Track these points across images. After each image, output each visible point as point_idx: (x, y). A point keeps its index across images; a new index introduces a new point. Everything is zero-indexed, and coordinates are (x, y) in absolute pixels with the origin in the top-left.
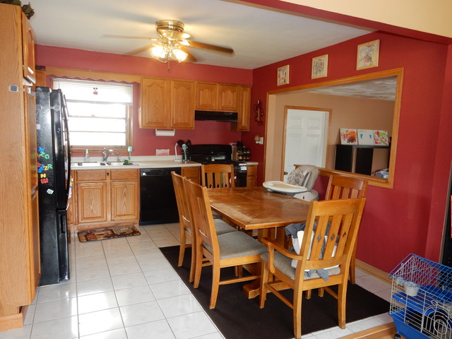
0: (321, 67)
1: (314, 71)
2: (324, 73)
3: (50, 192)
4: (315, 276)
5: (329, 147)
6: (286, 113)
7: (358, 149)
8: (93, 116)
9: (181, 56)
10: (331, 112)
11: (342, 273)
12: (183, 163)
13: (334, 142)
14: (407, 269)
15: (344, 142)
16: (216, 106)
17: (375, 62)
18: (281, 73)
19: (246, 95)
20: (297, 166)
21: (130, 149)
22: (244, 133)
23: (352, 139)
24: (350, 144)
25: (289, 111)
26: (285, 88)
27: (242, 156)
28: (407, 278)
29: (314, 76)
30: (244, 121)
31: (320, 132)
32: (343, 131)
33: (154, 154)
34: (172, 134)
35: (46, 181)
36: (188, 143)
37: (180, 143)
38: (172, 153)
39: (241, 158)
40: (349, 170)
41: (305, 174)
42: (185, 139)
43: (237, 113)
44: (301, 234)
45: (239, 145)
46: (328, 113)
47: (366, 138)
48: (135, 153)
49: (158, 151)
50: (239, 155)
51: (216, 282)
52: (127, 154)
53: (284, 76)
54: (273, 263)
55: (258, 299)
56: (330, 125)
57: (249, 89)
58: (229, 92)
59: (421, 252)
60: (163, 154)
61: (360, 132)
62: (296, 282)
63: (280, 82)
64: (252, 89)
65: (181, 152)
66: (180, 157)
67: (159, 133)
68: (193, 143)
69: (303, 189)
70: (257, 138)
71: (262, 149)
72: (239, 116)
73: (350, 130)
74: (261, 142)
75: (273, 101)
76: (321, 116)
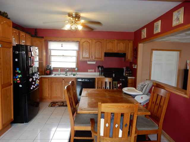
1: (155, 30)
3: (21, 86)
8: (63, 56)
12: (100, 76)
16: (115, 50)
19: (131, 44)
21: (76, 69)
25: (154, 51)
26: (144, 40)
27: (127, 74)
30: (129, 57)
31: (174, 62)
33: (87, 71)
34: (94, 63)
35: (19, 82)
36: (102, 67)
37: (99, 67)
38: (95, 71)
39: (127, 75)
43: (126, 53)
46: (179, 52)
49: (89, 70)
52: (75, 71)
53: (144, 34)
57: (132, 42)
58: (122, 44)
60: (91, 72)
63: (142, 37)
64: (134, 42)
65: (99, 71)
66: (99, 73)
67: (88, 63)
70: (133, 65)
72: (127, 55)
74: (136, 67)
75: (141, 47)
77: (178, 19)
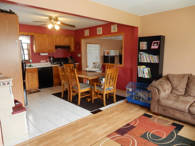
0: (100, 31)
1: (98, 32)
2: (101, 33)
4: (108, 90)
5: (101, 56)
6: (86, 45)
7: (110, 57)
9: (57, 28)
10: (101, 44)
11: (114, 89)
12: (51, 65)
13: (102, 55)
14: (129, 85)
15: (106, 55)
16: (62, 44)
17: (116, 31)
19: (73, 39)
20: (94, 63)
21: (31, 61)
22: (72, 53)
23: (108, 54)
24: (108, 55)
25: (88, 44)
26: (87, 37)
27: (73, 61)
28: (129, 87)
29: (98, 34)
30: (72, 48)
31: (98, 52)
32: (105, 51)
34: (47, 54)
36: (53, 57)
37: (50, 58)
38: (47, 62)
39: (72, 62)
40: (108, 63)
41: (98, 65)
42: (51, 56)
44: (104, 79)
45: (71, 58)
46: (100, 45)
47: (112, 53)
48: (33, 62)
49: (41, 61)
50: (72, 61)
51: (80, 97)
52: (30, 63)
53: (87, 33)
54: (96, 88)
55: (91, 101)
56: (101, 49)
57: (73, 37)
58: (67, 38)
59: (132, 81)
60: (43, 62)
61: (110, 51)
62: (103, 92)
63: (86, 35)
64: (74, 37)
65: (50, 61)
66: (50, 63)
67: (42, 54)
68: (55, 57)
69: (98, 69)
70: (78, 55)
71: (80, 58)
72: (71, 47)
73: (107, 51)
74: (80, 56)
75: (83, 41)
76: (98, 46)
77: (115, 29)
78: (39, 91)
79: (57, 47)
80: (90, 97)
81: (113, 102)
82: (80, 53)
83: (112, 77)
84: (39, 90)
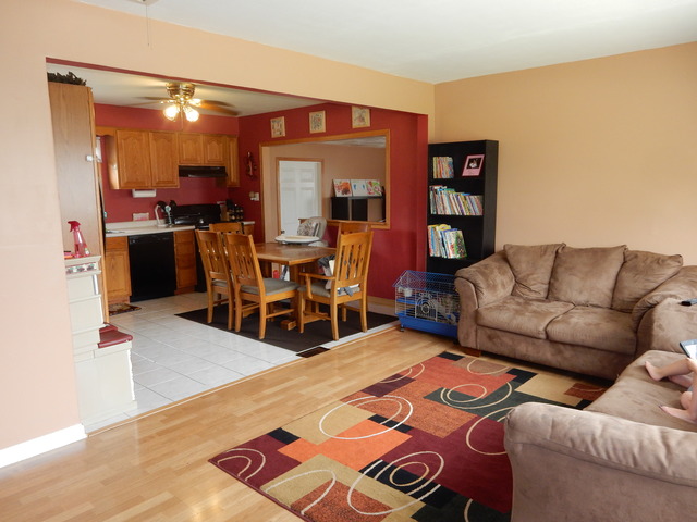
0: (319, 123)
1: (312, 126)
2: (323, 128)
4: (343, 293)
5: (324, 200)
6: (277, 165)
7: (353, 201)
9: (193, 116)
10: (322, 161)
11: (362, 290)
12: (167, 227)
13: (328, 194)
14: (405, 281)
15: (339, 194)
16: (201, 160)
17: (367, 123)
18: (276, 124)
19: (233, 146)
20: (302, 221)
22: (232, 190)
23: (346, 191)
24: (345, 195)
25: (281, 162)
26: (280, 141)
27: (235, 215)
28: (405, 286)
29: (312, 131)
30: (233, 175)
31: (312, 185)
32: (337, 182)
33: (132, 220)
34: (152, 194)
36: (172, 204)
37: (163, 205)
38: (153, 217)
39: (233, 218)
40: (347, 219)
41: (314, 225)
42: (167, 200)
43: (225, 167)
44: (332, 263)
45: (230, 205)
46: (320, 163)
47: (360, 189)
48: (110, 219)
49: (136, 216)
50: (231, 215)
51: (264, 316)
53: (278, 127)
54: (311, 290)
55: (297, 329)
56: (323, 176)
57: (236, 140)
58: (214, 144)
59: (413, 268)
60: (142, 219)
61: (353, 182)
62: (332, 298)
63: (275, 134)
64: (239, 140)
65: (163, 216)
66: (162, 221)
67: (137, 194)
68: (178, 203)
69: (316, 238)
70: (251, 194)
71: (259, 206)
72: (227, 171)
73: (343, 181)
74: (257, 199)
75: (267, 153)
76: (312, 166)
77: (362, 119)
78: (133, 308)
79: (184, 172)
80: (295, 317)
81: (359, 329)
82: (258, 189)
83: (355, 257)
84: (133, 304)
